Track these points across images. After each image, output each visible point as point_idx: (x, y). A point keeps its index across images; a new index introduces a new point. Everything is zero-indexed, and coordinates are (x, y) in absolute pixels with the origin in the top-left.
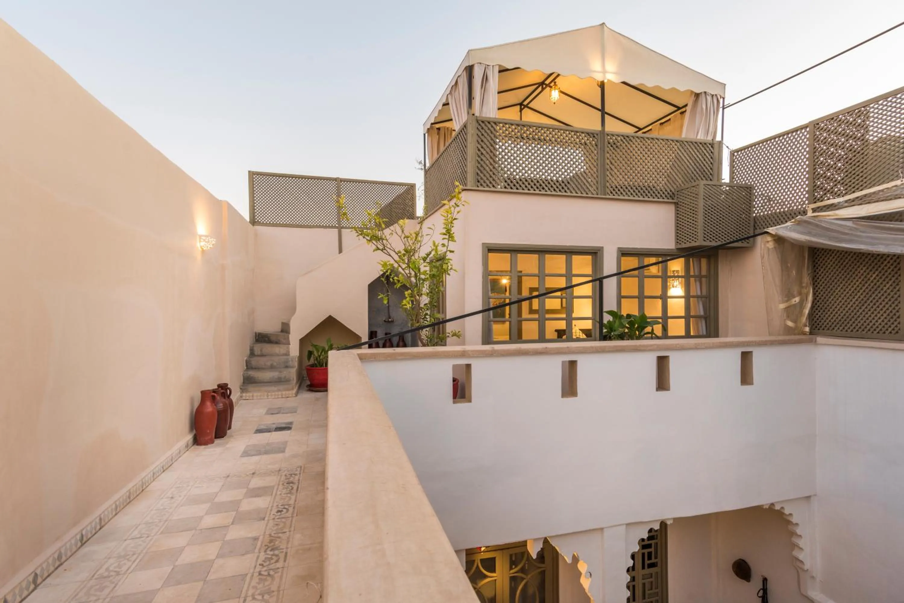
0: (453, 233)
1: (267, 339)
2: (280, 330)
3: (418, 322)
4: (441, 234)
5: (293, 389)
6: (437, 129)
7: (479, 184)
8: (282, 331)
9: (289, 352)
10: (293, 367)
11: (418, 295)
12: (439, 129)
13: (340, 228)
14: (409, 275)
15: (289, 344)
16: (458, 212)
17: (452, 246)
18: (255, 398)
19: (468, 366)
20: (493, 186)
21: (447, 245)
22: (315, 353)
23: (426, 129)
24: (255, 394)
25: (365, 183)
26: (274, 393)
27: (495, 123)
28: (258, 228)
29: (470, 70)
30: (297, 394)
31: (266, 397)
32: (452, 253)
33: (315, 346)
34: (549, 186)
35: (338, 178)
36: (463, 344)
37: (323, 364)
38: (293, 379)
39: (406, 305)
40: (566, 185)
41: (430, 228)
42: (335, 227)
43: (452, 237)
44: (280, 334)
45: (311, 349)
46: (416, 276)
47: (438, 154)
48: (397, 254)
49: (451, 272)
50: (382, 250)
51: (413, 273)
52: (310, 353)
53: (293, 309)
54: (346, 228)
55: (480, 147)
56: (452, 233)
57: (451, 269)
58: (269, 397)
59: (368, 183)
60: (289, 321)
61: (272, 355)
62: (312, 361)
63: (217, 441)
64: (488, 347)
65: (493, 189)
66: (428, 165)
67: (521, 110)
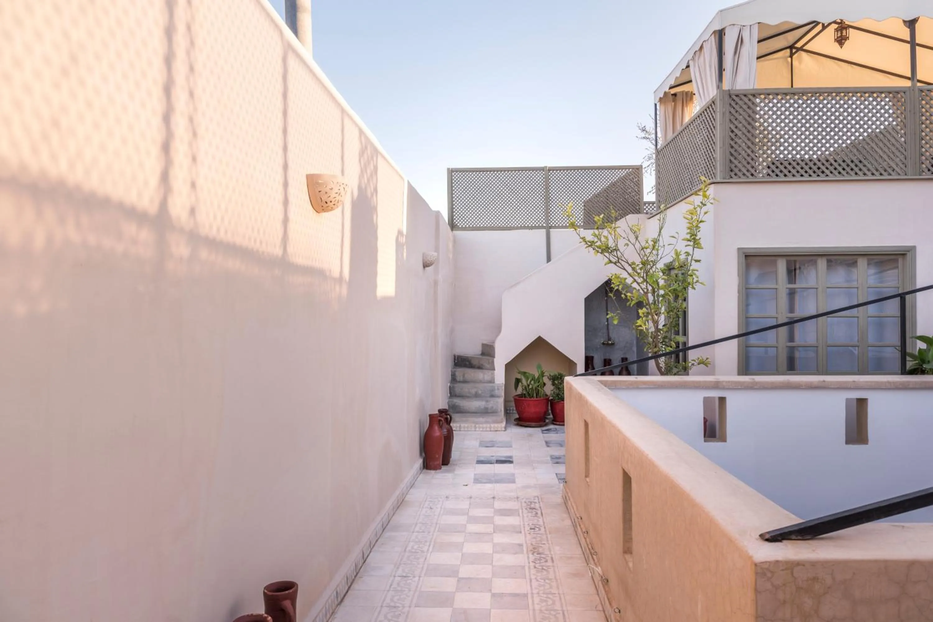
0: (700, 239)
1: (467, 363)
2: (480, 353)
3: (656, 347)
4: (683, 240)
5: (502, 422)
6: (672, 95)
7: (733, 174)
8: (483, 354)
9: (494, 380)
10: (499, 397)
11: (656, 315)
12: (675, 95)
13: (548, 228)
14: (646, 290)
15: (494, 369)
16: (706, 213)
17: (698, 254)
18: (462, 429)
19: (722, 400)
20: (752, 175)
21: (691, 253)
22: (524, 381)
23: (658, 99)
24: (462, 425)
25: (578, 170)
26: (481, 425)
27: (754, 95)
28: (457, 233)
29: (720, 34)
30: (506, 428)
31: (473, 429)
32: (698, 263)
33: (524, 373)
34: (831, 168)
35: (546, 167)
36: (712, 373)
37: (533, 395)
38: (501, 410)
39: (641, 326)
40: (856, 166)
41: (673, 237)
42: (542, 227)
43: (699, 244)
44: (481, 357)
45: (519, 376)
46: (654, 292)
47: (673, 132)
48: (630, 265)
49: (697, 286)
50: (615, 263)
51: (650, 288)
52: (518, 381)
53: (498, 329)
54: (555, 227)
55: (733, 128)
56: (697, 238)
57: (697, 281)
58: (477, 429)
59: (582, 170)
60: (494, 342)
61: (474, 382)
62: (520, 390)
63: (444, 468)
64: (746, 379)
65: (751, 179)
66: (660, 143)
67: (791, 56)
